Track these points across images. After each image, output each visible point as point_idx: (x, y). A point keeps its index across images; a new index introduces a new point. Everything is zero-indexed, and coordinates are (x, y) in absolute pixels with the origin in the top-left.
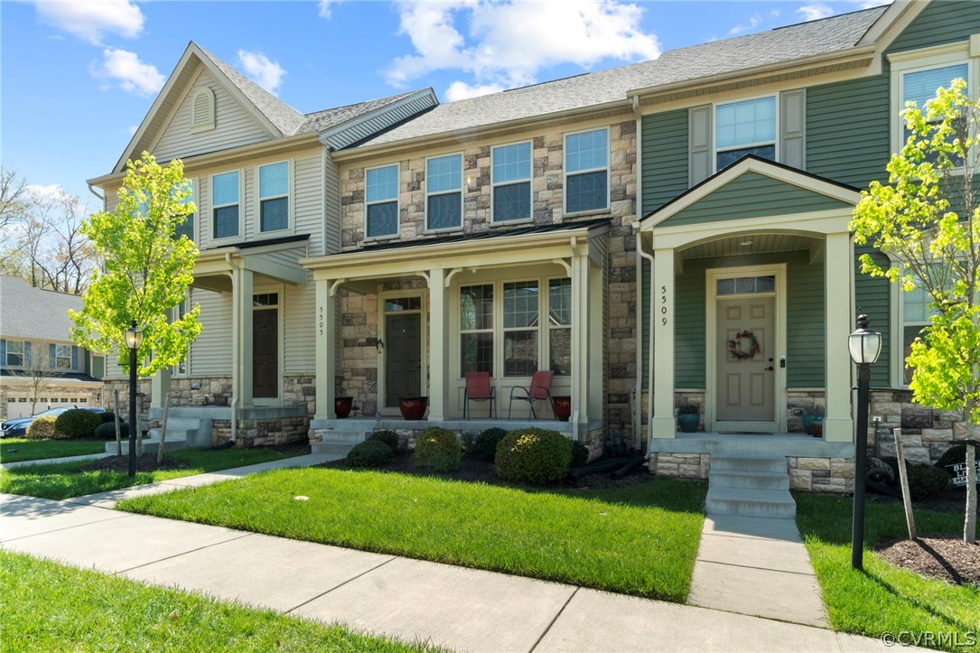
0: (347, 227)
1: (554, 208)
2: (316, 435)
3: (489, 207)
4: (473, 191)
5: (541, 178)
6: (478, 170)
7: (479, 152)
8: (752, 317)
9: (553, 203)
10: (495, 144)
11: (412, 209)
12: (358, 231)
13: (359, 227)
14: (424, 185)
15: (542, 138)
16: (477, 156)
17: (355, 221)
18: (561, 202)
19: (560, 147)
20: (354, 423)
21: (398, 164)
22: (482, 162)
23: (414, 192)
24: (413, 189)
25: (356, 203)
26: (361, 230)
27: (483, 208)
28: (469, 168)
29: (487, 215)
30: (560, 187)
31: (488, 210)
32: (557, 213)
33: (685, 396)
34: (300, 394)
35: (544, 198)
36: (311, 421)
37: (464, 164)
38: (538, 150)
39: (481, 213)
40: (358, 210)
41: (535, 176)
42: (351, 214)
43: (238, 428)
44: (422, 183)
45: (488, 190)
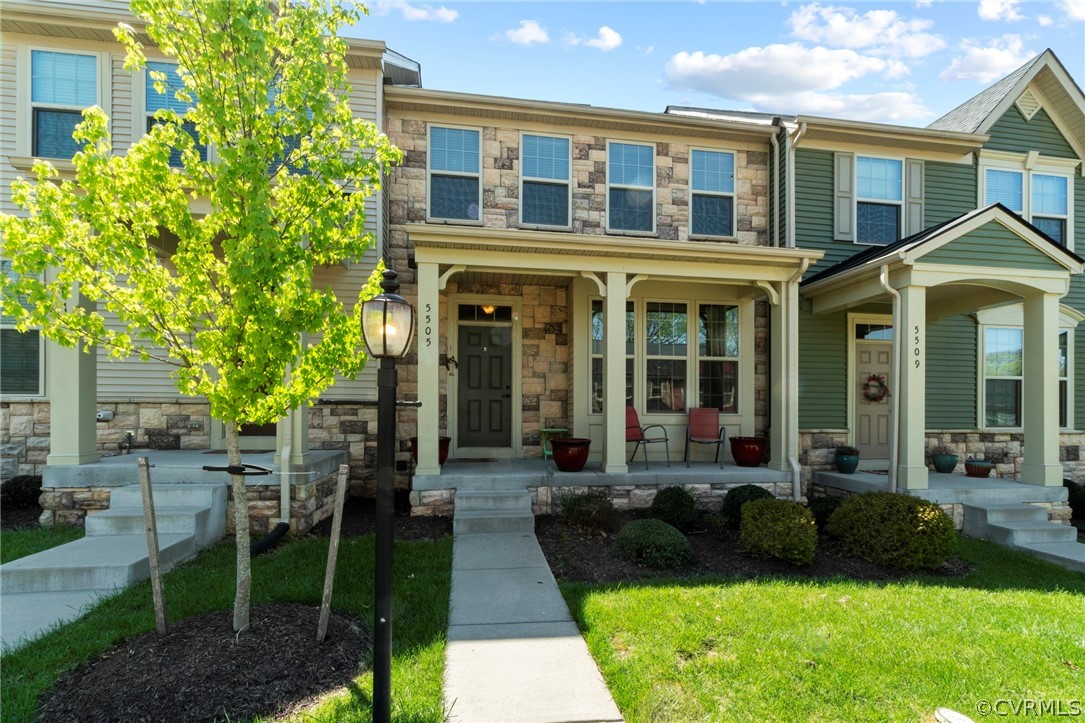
0: (399, 197)
1: (680, 225)
2: (425, 501)
3: (604, 210)
4: (585, 187)
5: (665, 190)
6: (590, 163)
7: (592, 142)
8: (879, 362)
9: (678, 220)
10: (612, 138)
11: (500, 192)
12: (417, 205)
13: (419, 202)
14: (518, 164)
15: (667, 145)
16: (590, 147)
17: (412, 191)
18: (687, 221)
19: (686, 161)
20: (494, 480)
21: (481, 130)
22: (595, 155)
23: (504, 171)
24: (503, 167)
25: (414, 166)
26: (423, 206)
27: (597, 209)
28: (580, 158)
29: (603, 219)
30: (686, 204)
31: (603, 213)
32: (683, 231)
33: (831, 436)
34: (336, 431)
35: (669, 212)
36: (414, 478)
37: (572, 152)
38: (661, 158)
39: (594, 216)
40: (417, 177)
41: (658, 186)
42: (405, 181)
43: (293, 498)
44: (515, 161)
45: (603, 189)
